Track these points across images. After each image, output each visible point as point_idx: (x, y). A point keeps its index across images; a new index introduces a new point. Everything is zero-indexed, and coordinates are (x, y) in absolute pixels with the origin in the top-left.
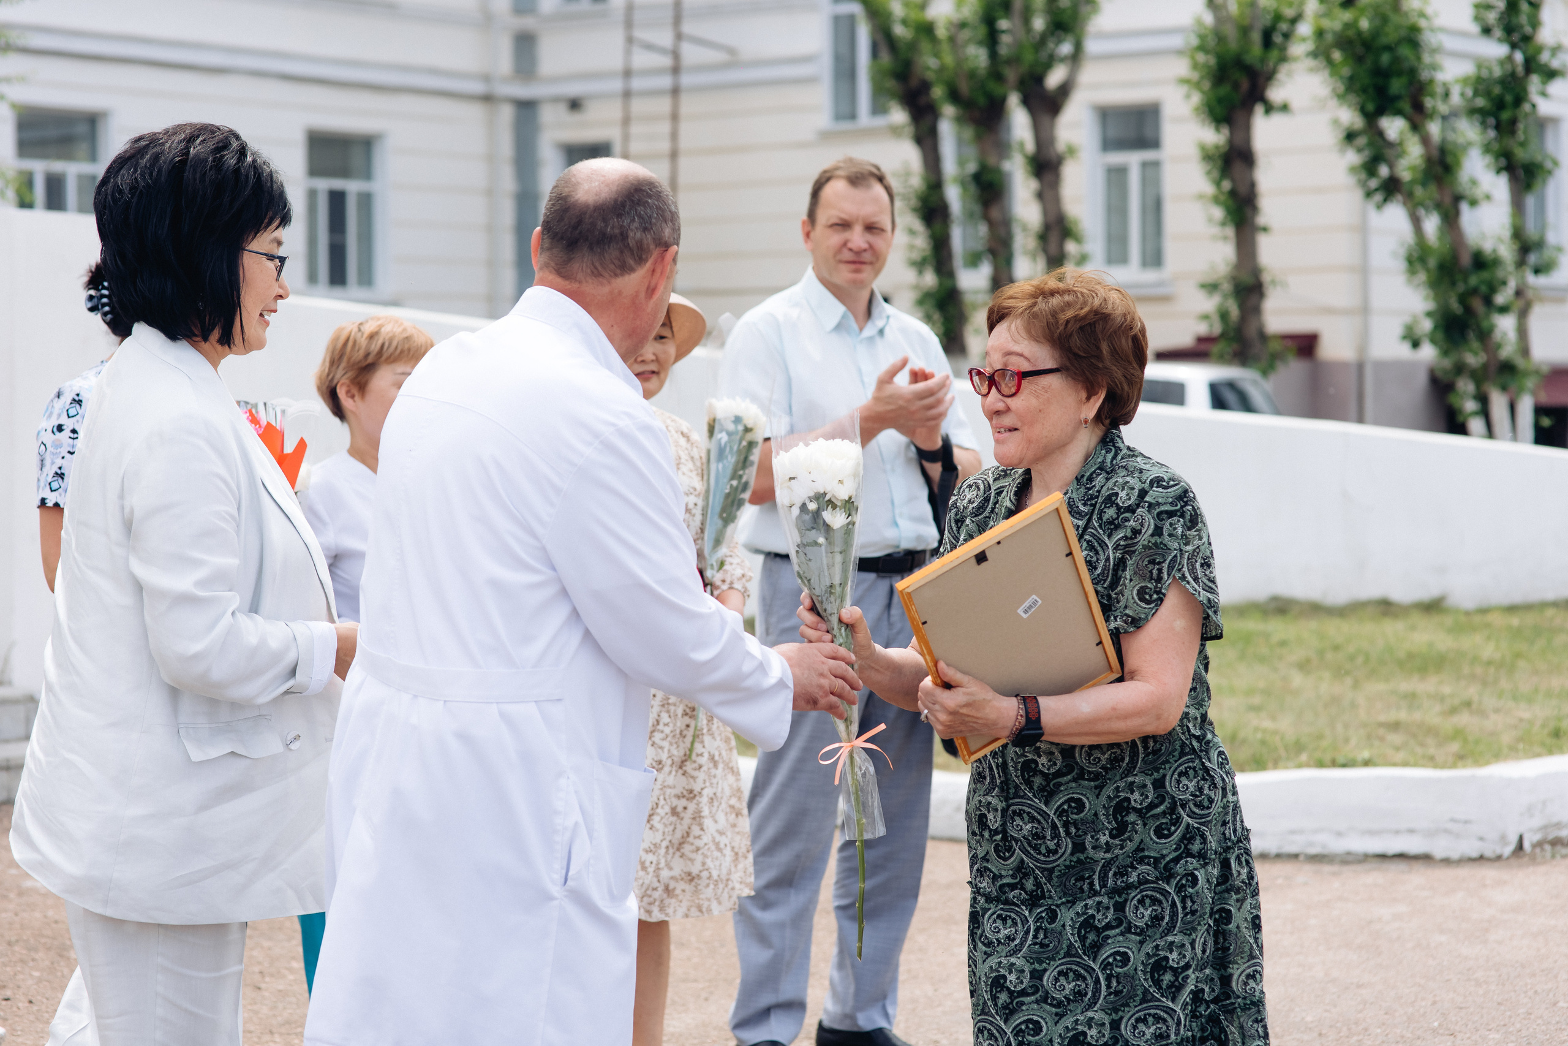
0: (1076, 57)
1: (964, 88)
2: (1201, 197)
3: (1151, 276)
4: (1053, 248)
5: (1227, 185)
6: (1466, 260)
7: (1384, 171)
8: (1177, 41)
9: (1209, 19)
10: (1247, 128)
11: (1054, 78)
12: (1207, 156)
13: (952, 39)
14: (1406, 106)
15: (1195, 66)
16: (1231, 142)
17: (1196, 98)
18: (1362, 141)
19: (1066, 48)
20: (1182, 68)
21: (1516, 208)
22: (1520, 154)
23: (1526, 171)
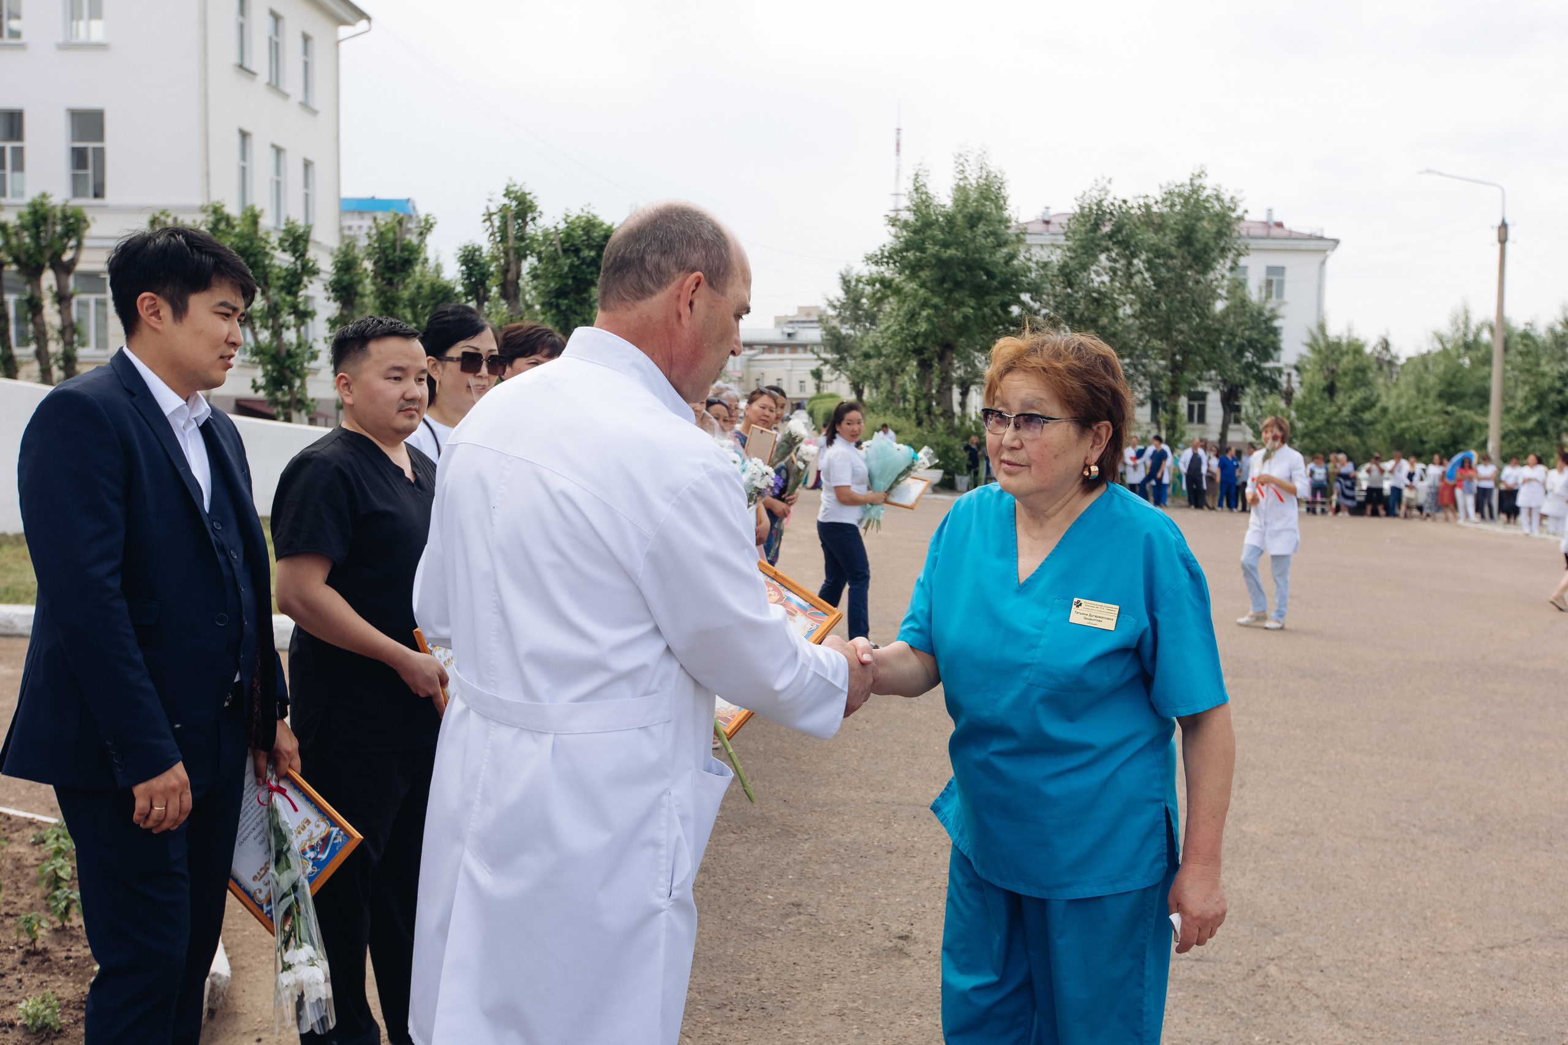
0: (79, 247)
1: (23, 258)
4: (67, 337)
6: (284, 353)
11: (67, 256)
13: (16, 234)
19: (73, 243)
21: (298, 331)
22: (301, 307)
23: (303, 315)
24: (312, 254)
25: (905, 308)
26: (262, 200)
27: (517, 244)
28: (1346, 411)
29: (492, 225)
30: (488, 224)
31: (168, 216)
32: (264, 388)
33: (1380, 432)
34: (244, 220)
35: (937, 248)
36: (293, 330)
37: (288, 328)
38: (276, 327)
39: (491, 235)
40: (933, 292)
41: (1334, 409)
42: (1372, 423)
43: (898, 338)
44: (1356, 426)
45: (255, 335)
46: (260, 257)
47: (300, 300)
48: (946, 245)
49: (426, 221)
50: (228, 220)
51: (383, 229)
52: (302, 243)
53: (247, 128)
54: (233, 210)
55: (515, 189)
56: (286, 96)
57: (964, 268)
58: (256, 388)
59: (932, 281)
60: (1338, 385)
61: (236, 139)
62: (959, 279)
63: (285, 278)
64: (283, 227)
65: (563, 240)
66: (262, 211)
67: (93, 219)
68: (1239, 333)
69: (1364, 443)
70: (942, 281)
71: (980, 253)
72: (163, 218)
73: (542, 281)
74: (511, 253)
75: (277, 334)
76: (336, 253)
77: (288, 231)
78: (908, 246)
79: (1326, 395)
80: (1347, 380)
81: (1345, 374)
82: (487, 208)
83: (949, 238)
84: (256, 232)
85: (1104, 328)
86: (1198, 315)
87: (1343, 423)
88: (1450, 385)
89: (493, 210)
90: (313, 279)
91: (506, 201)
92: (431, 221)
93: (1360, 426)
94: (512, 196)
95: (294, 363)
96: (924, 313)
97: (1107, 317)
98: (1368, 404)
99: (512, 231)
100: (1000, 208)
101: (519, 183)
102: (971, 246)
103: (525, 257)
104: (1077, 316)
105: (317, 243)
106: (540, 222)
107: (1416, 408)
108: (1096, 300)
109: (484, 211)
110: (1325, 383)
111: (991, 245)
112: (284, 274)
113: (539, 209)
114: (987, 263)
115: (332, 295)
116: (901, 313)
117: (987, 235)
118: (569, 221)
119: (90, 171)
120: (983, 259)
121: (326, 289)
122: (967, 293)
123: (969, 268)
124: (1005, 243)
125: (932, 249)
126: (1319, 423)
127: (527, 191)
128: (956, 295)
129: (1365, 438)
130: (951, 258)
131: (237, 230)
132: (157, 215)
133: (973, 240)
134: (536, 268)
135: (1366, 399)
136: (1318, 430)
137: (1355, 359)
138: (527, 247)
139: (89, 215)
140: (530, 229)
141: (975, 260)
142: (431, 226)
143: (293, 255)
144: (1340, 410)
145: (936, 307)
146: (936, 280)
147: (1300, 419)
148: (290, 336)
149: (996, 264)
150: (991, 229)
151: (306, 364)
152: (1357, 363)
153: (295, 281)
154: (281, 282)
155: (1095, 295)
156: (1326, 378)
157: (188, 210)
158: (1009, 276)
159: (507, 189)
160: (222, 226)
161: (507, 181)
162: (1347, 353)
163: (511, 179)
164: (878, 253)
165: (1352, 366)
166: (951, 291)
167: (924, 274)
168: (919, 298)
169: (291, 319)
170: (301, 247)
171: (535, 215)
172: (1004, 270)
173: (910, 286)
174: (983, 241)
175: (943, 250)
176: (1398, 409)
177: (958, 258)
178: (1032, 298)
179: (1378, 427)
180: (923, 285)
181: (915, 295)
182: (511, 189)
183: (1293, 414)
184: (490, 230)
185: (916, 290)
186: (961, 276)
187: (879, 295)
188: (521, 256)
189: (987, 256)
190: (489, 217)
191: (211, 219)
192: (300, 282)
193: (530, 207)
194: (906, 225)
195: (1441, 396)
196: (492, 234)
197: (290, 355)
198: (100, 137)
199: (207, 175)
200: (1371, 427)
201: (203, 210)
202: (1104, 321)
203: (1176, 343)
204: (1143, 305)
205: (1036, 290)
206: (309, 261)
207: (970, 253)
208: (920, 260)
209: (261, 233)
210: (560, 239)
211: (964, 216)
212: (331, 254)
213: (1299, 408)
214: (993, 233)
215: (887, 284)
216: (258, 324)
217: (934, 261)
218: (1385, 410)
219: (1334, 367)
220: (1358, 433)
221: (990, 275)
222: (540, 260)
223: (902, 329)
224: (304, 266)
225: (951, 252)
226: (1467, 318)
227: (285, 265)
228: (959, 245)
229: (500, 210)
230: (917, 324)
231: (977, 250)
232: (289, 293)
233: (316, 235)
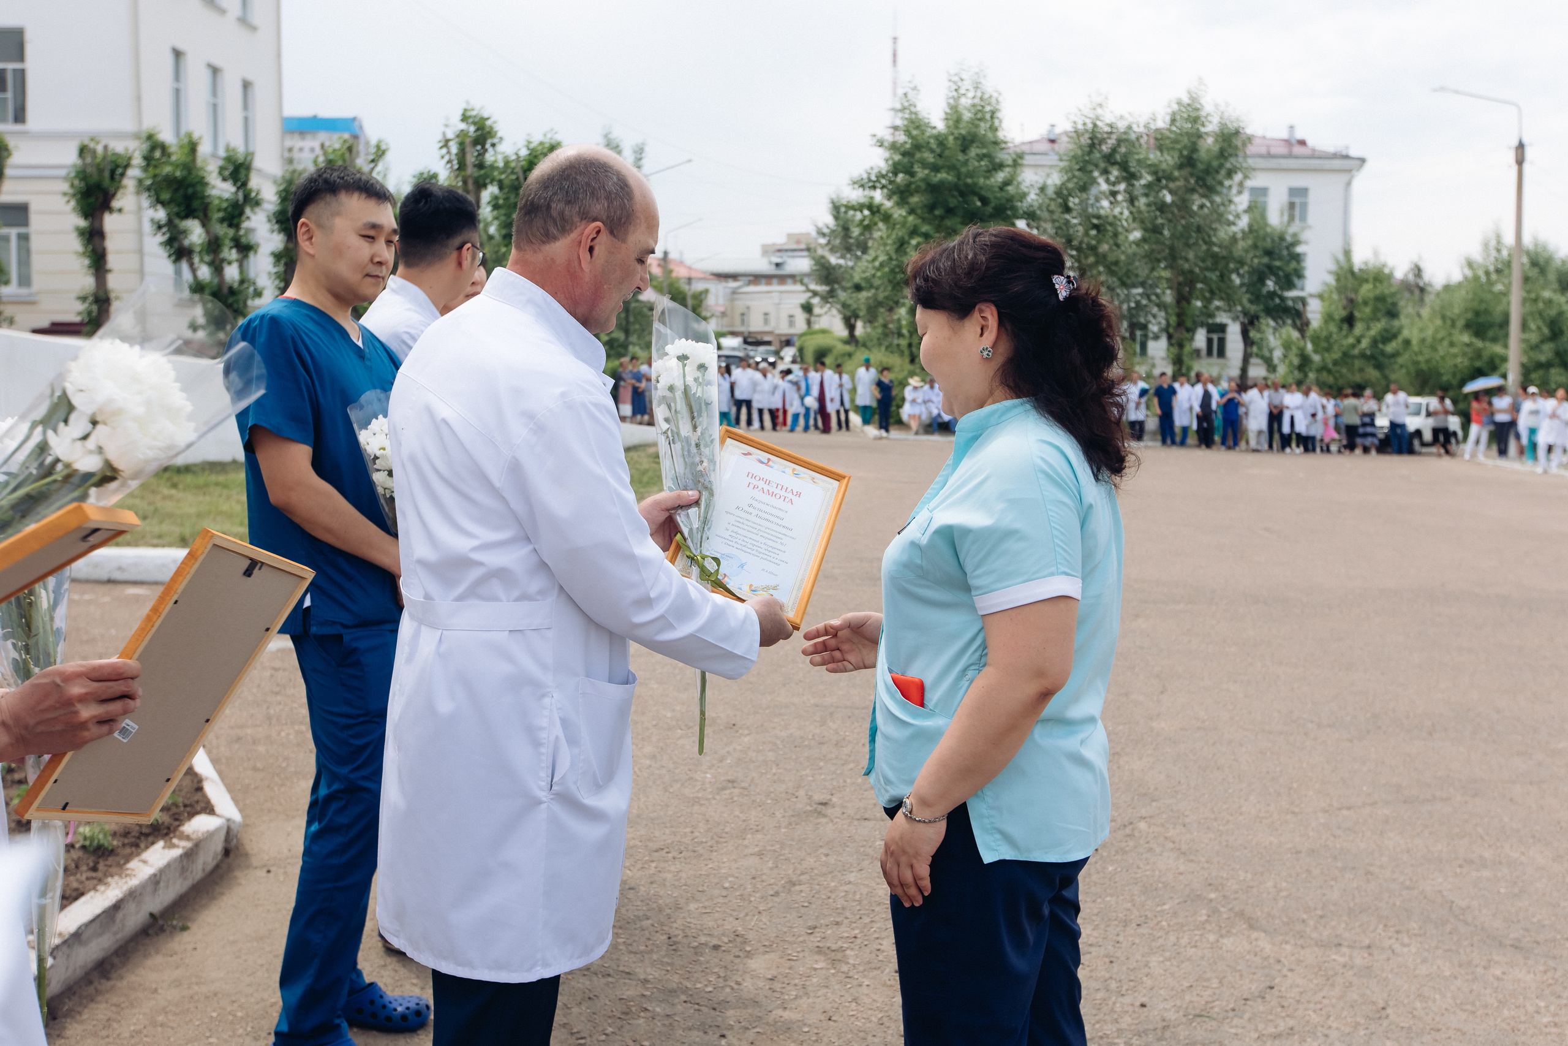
2: (77, 253)
3: (24, 291)
5: (90, 247)
6: (225, 290)
7: (176, 245)
8: (63, 172)
9: (79, 162)
10: (101, 220)
12: (82, 233)
14: (201, 215)
15: (72, 185)
16: (92, 224)
17: (73, 203)
18: (164, 229)
20: (65, 187)
21: (241, 266)
22: (243, 240)
23: (245, 249)
24: (254, 182)
25: (894, 236)
26: (197, 124)
27: (476, 173)
28: (1365, 343)
29: (449, 152)
30: (444, 151)
31: (98, 143)
32: (203, 327)
33: (1401, 366)
34: (181, 147)
35: (926, 172)
36: (235, 266)
37: (230, 263)
38: (217, 262)
39: (448, 162)
40: (923, 219)
41: (1351, 340)
42: (1395, 355)
43: (887, 269)
44: (1377, 359)
45: (194, 271)
46: (199, 188)
47: (242, 232)
48: (936, 169)
49: (378, 147)
50: (163, 147)
51: (331, 157)
52: (243, 172)
53: (181, 47)
54: (167, 136)
55: (474, 113)
56: (222, 11)
57: (956, 193)
58: (194, 327)
59: (921, 208)
60: (1357, 314)
61: (169, 59)
62: (951, 205)
63: (225, 210)
64: (222, 153)
65: (526, 167)
66: (200, 138)
67: (16, 147)
68: (1248, 261)
69: (1386, 377)
70: (931, 208)
71: (971, 177)
72: (92, 145)
73: (502, 211)
74: (470, 182)
75: (217, 267)
76: (280, 181)
77: (229, 159)
78: (896, 169)
79: (1345, 327)
80: (1368, 310)
81: (1365, 303)
82: (444, 134)
83: (940, 162)
84: (194, 160)
85: (1104, 256)
86: (1205, 242)
87: (1363, 355)
88: (1477, 313)
89: (450, 135)
90: (257, 210)
91: (463, 126)
92: (383, 147)
93: (1381, 359)
94: (470, 120)
95: (237, 301)
96: (914, 242)
97: (1107, 243)
98: (1388, 336)
99: (471, 159)
100: (994, 129)
101: (477, 107)
102: (963, 170)
103: (485, 186)
104: (1075, 243)
105: (259, 171)
106: (501, 148)
107: (1442, 339)
108: (1096, 227)
109: (440, 137)
110: (1343, 313)
111: (984, 168)
112: (225, 205)
113: (499, 134)
114: (981, 188)
115: (276, 227)
116: (889, 241)
117: (981, 157)
118: (532, 146)
119: (9, 95)
120: (975, 184)
121: (269, 221)
122: (959, 220)
123: (962, 194)
124: (1000, 166)
125: (921, 173)
126: (1336, 355)
127: (486, 115)
128: (948, 223)
129: (1387, 372)
130: (942, 183)
131: (174, 158)
132: (86, 142)
133: (966, 163)
134: (496, 198)
135: (1386, 330)
136: (1336, 363)
137: (1375, 287)
138: (486, 176)
139: (11, 142)
140: (489, 157)
141: (967, 185)
142: (384, 152)
143: (235, 185)
144: (1359, 341)
145: (926, 236)
146: (925, 206)
147: (1316, 351)
148: (232, 273)
149: (990, 188)
150: (984, 151)
151: (250, 302)
152: (1378, 292)
153: (237, 213)
154: (221, 215)
155: (1095, 221)
156: (1344, 308)
157: (119, 135)
158: (1003, 201)
159: (464, 115)
160: (157, 154)
161: (464, 106)
162: (1367, 281)
163: (468, 103)
164: (865, 176)
165: (1371, 295)
166: (942, 218)
167: (915, 200)
168: (908, 225)
169: (234, 254)
170: (242, 175)
171: (495, 141)
172: (999, 195)
173: (899, 213)
174: (976, 164)
175: (933, 174)
176: (1423, 341)
177: (949, 183)
178: (1028, 225)
179: (1400, 360)
180: (912, 211)
181: (904, 224)
182: (469, 114)
183: (1309, 346)
184: (447, 158)
185: (905, 217)
186: (953, 202)
187: (866, 222)
188: (480, 185)
189: (981, 181)
190: (446, 143)
191: (145, 147)
192: (242, 213)
193: (489, 133)
194: (893, 147)
195: (1468, 326)
196: (450, 161)
197: (232, 291)
198: (21, 57)
199: (139, 98)
200: (1392, 360)
201: (136, 136)
202: (1104, 248)
203: (1183, 272)
204: (1145, 230)
205: (1031, 216)
206: (250, 191)
207: (963, 177)
208: (909, 185)
209: (199, 162)
210: (522, 167)
211: (956, 139)
212: (275, 182)
213: (1315, 340)
214: (984, 155)
215: (875, 209)
216: (196, 260)
217: (923, 185)
218: (1407, 343)
219: (1353, 296)
220: (1379, 366)
221: (985, 201)
222: (501, 188)
223: (891, 259)
224: (247, 197)
225: (942, 176)
226: (1499, 242)
227: (226, 195)
228: (952, 168)
229: (458, 136)
230: (906, 253)
231: (970, 175)
232: (230, 225)
233: (258, 163)
